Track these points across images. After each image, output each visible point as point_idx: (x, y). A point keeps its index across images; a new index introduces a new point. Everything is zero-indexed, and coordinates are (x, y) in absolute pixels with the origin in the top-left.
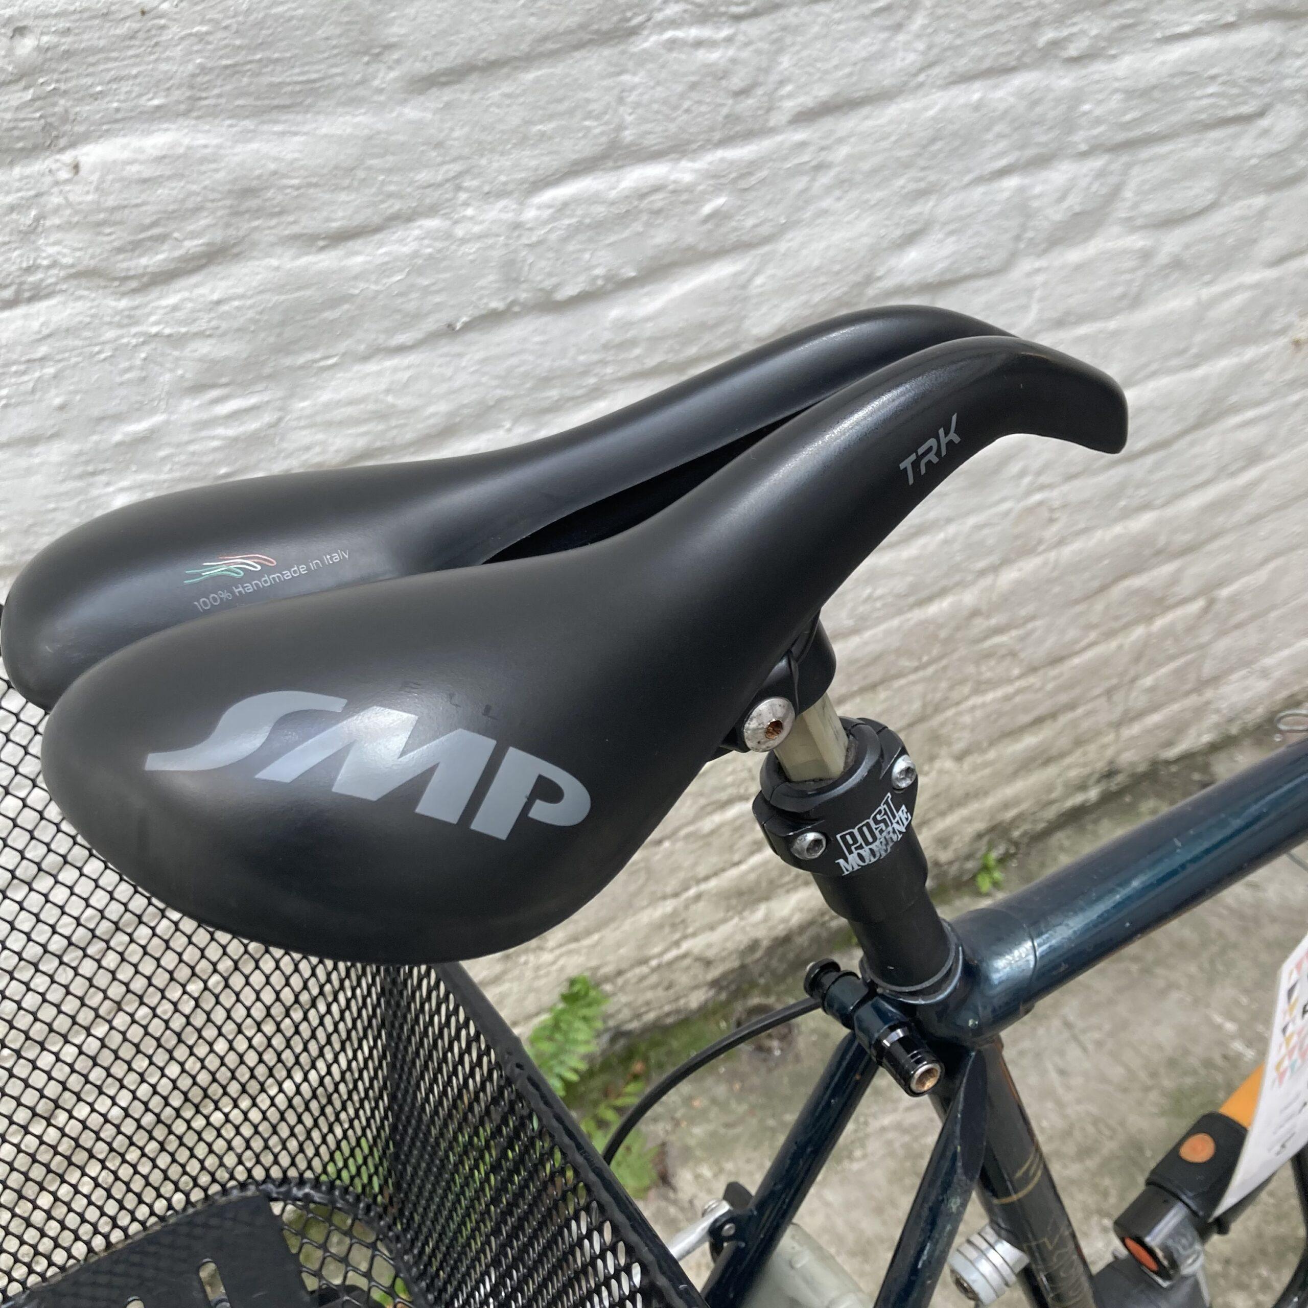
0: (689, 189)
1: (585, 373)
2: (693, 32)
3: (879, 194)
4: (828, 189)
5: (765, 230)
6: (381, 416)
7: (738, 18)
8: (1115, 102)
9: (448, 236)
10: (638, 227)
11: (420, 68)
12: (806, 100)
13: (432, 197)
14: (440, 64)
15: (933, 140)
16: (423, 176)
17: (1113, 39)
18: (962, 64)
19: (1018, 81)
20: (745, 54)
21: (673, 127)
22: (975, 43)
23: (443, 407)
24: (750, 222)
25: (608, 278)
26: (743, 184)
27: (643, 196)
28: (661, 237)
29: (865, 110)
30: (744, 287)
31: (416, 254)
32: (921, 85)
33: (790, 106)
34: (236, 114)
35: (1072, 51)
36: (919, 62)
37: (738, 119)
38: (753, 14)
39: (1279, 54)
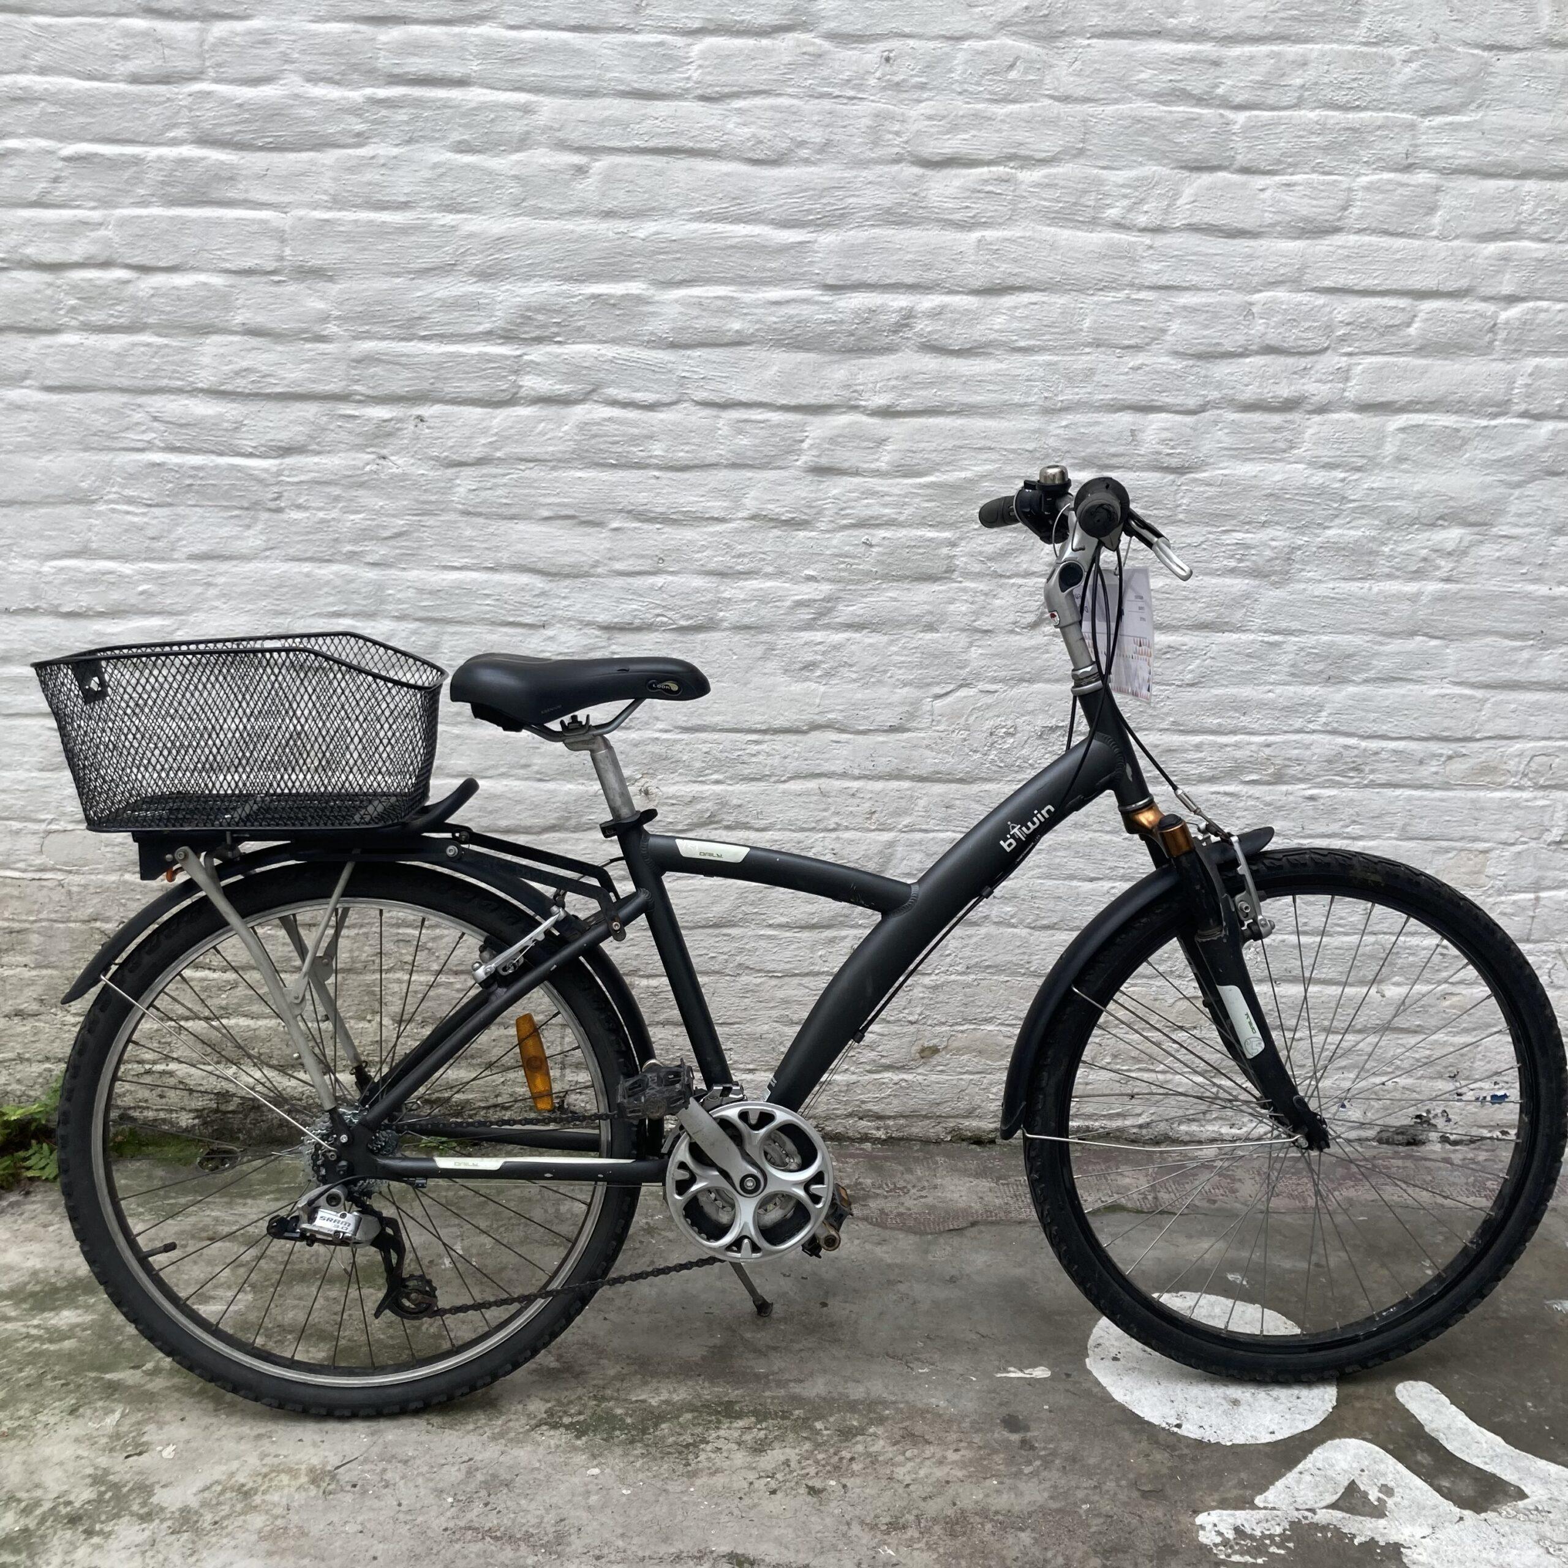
0: (128, 576)
2: (125, 507)
3: (250, 607)
7: (150, 506)
8: (411, 593)
9: (5, 569)
10: (102, 588)
15: (280, 586)
17: (400, 558)
18: (291, 551)
19: (335, 567)
20: (154, 522)
21: (117, 547)
22: (299, 542)
24: (169, 601)
25: (89, 609)
26: (160, 582)
27: (104, 574)
28: (115, 596)
29: (234, 562)
32: (267, 557)
35: (369, 559)
36: (264, 545)
37: (153, 550)
38: (157, 505)
39: (543, 594)
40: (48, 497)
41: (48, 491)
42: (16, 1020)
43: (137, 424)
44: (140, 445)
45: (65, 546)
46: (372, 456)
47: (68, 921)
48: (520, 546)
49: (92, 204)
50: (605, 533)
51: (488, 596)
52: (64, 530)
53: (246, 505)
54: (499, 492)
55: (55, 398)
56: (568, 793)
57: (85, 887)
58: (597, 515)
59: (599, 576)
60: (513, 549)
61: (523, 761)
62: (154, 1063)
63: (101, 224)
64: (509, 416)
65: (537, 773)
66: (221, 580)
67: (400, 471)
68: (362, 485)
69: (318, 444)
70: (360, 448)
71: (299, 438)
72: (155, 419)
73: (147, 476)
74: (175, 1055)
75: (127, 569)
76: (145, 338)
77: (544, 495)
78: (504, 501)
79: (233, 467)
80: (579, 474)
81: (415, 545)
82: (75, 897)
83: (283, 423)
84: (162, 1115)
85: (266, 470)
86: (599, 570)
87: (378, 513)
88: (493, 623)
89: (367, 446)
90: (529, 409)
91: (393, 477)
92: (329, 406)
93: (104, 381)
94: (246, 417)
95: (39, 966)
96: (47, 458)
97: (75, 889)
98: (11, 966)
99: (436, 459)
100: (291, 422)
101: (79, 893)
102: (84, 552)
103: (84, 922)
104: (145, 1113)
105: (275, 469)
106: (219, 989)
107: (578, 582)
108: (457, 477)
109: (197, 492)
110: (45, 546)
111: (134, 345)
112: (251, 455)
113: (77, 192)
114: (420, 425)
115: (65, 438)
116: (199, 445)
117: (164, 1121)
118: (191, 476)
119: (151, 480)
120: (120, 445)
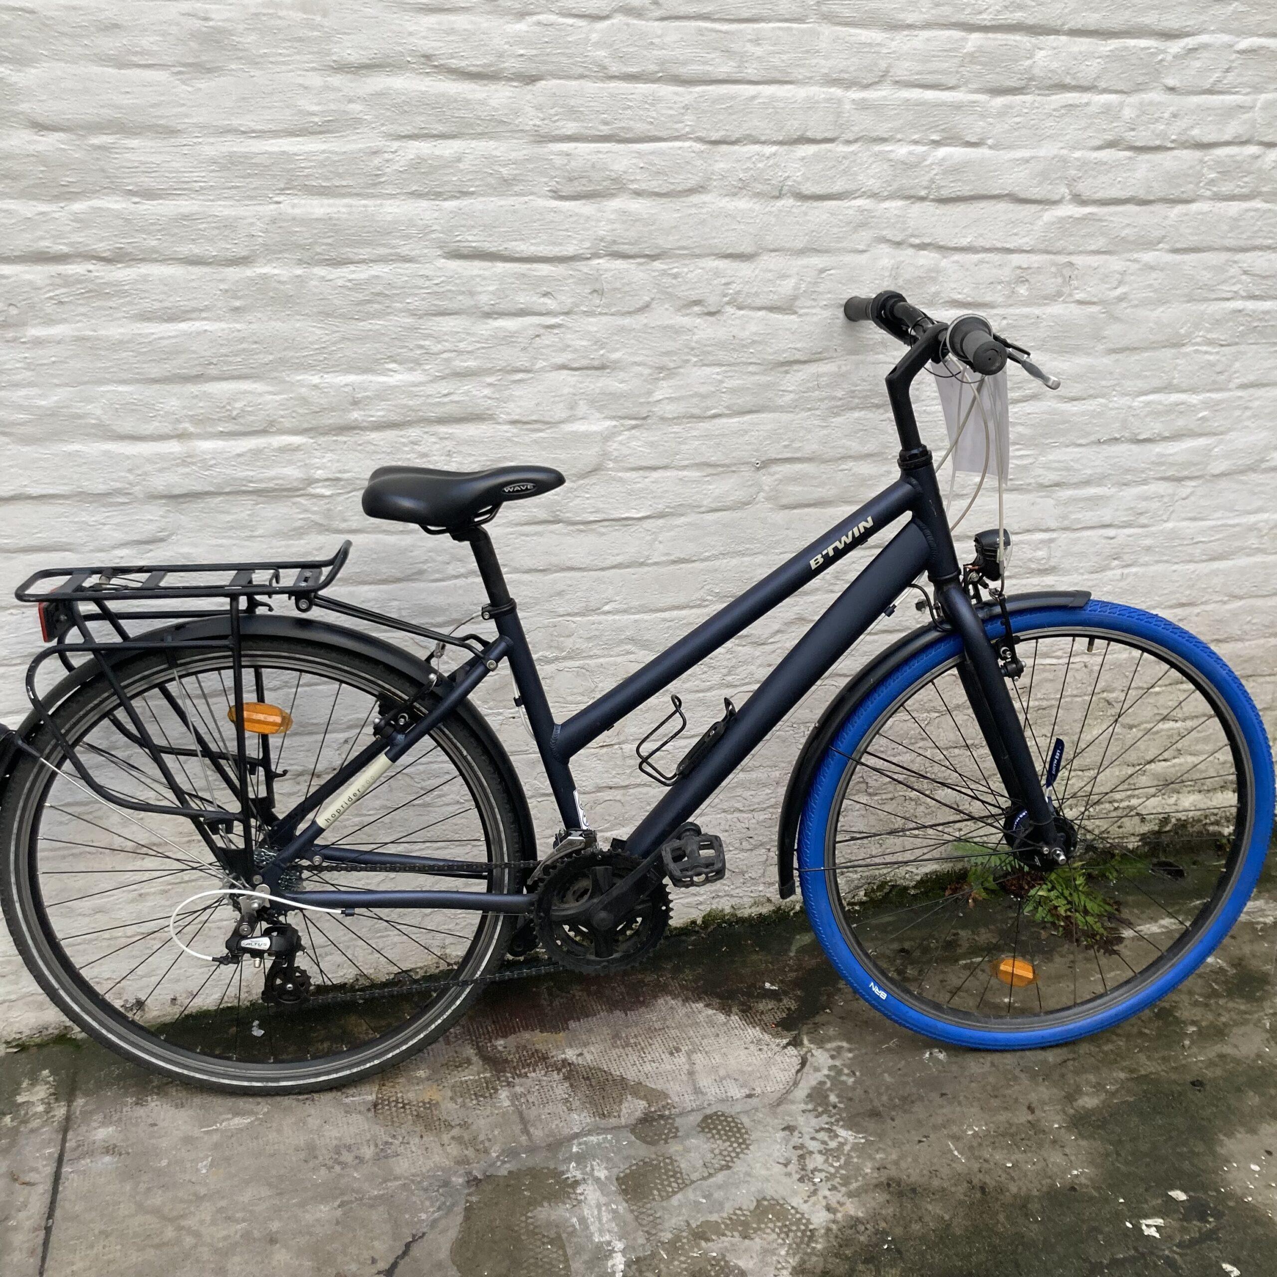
0: (1194, 406)
1: (1143, 472)
2: (1204, 348)
4: (1249, 418)
5: (1220, 429)
6: (1067, 469)
7: (1222, 345)
9: (1106, 406)
10: (1173, 417)
11: (1111, 346)
12: (1245, 380)
13: (1104, 391)
14: (1118, 346)
16: (1104, 383)
20: (1223, 359)
21: (1192, 381)
23: (1089, 472)
24: (1216, 424)
25: (1159, 435)
26: (1216, 408)
27: (1177, 405)
28: (1181, 423)
29: (1268, 388)
30: (1210, 451)
31: (1094, 410)
33: (1238, 381)
34: (1053, 352)
37: (1216, 382)
38: (1228, 345)
41: (1154, 338)
43: (1231, 277)
44: (1229, 295)
45: (1156, 383)
49: (1248, 90)
52: (1158, 370)
55: (1178, 257)
63: (1251, 108)
66: (1256, 404)
72: (1245, 273)
73: (1227, 321)
75: (1194, 399)
76: (1257, 204)
84: (1117, 841)
93: (1218, 242)
96: (1160, 309)
102: (1168, 388)
104: (1105, 842)
106: (1179, 735)
109: (1259, 332)
110: (1140, 384)
111: (1247, 210)
113: (1240, 80)
115: (1178, 292)
116: (1271, 293)
117: (1118, 846)
119: (1231, 324)
120: (1214, 296)
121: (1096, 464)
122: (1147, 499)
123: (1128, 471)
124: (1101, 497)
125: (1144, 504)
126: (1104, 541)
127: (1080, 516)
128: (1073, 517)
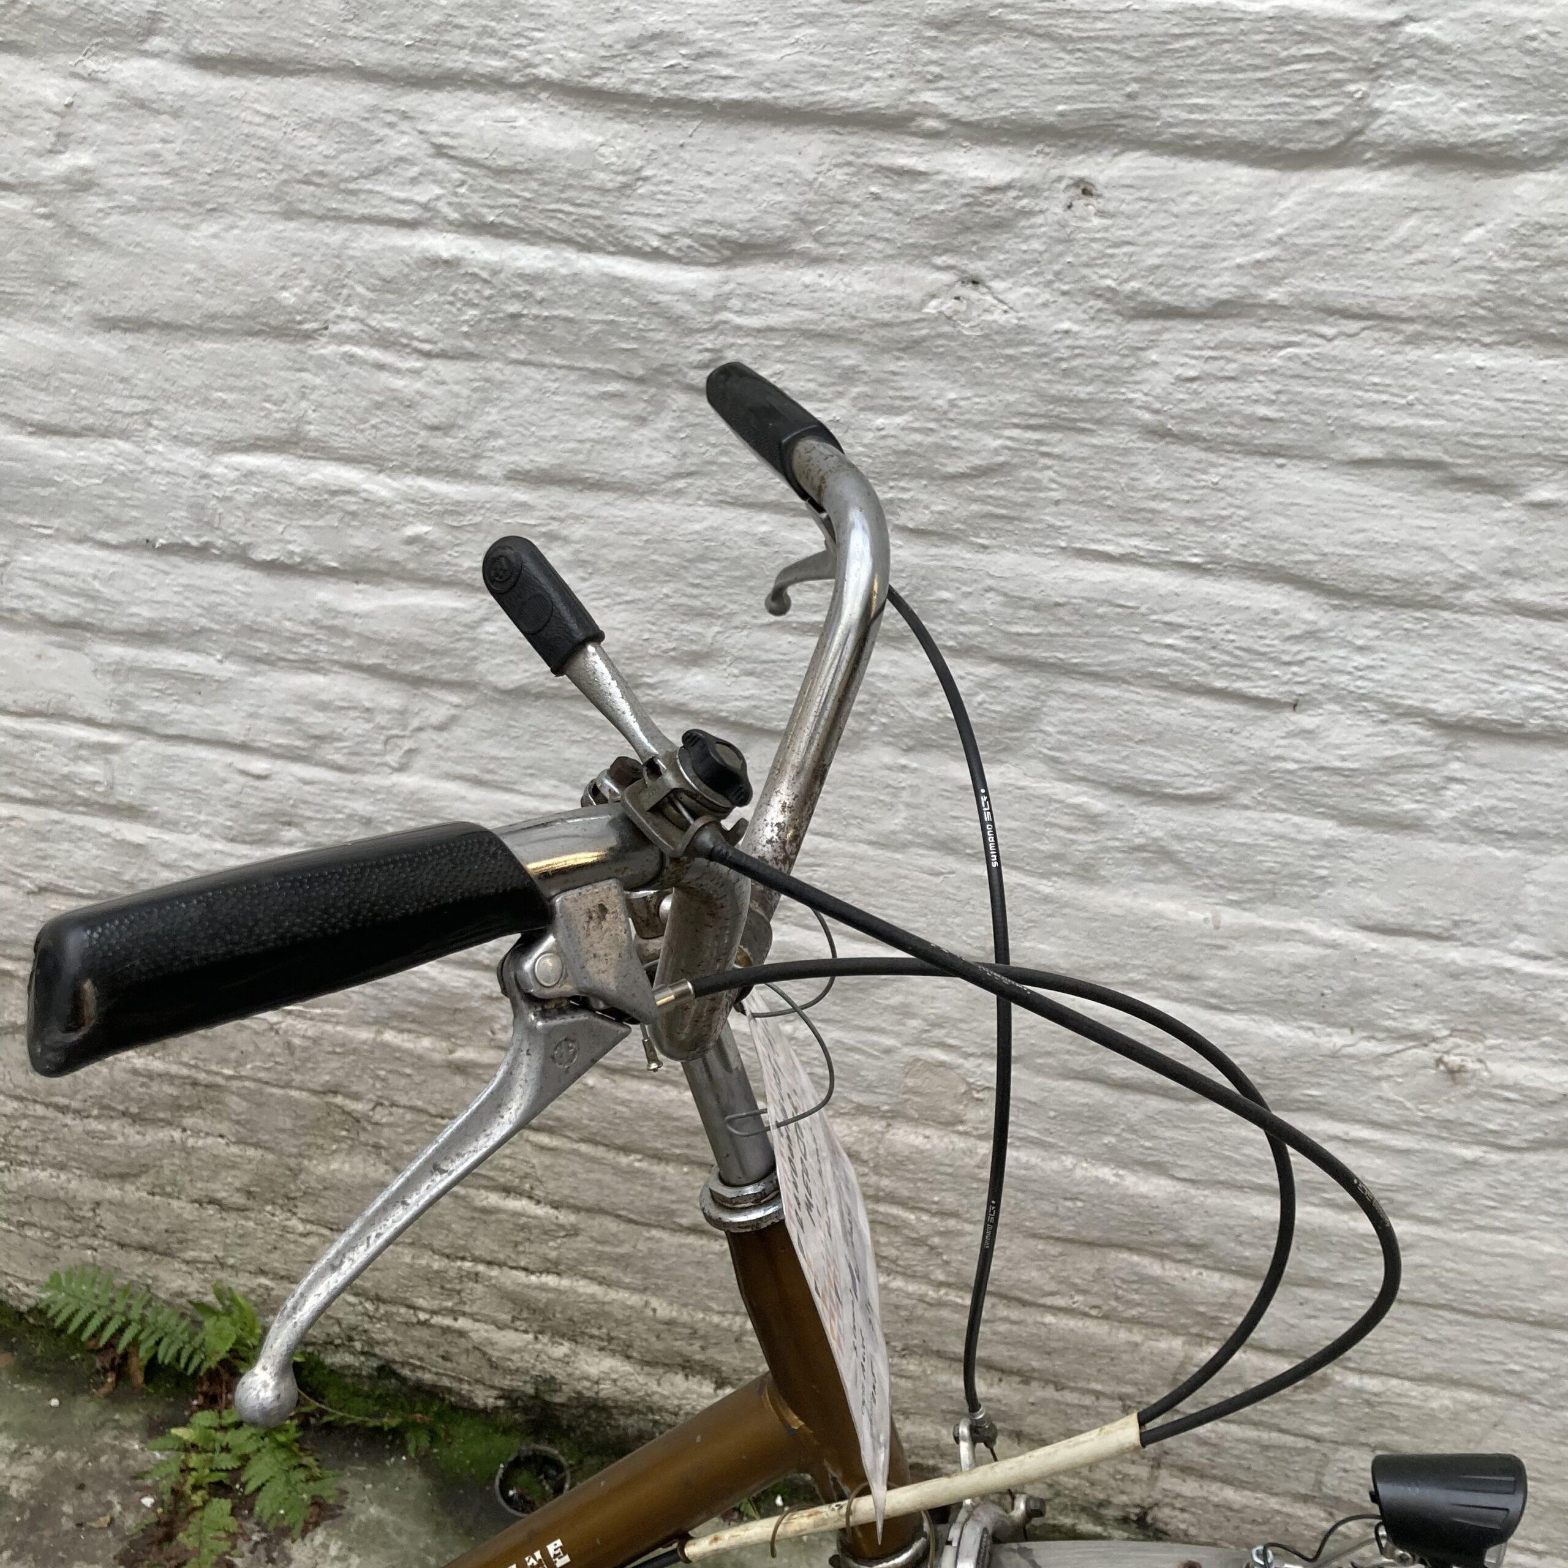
1: (295, 640)
6: (89, 596)
7: (428, 355)
9: (140, 462)
10: (333, 520)
13: (122, 423)
14: (117, 311)
15: (702, 558)
17: (976, 524)
18: (733, 486)
20: (437, 392)
21: (361, 439)
23: (146, 612)
25: (307, 559)
26: (449, 521)
27: (334, 493)
28: (360, 540)
29: (609, 496)
31: (110, 467)
32: (679, 492)
36: (672, 466)
37: (435, 454)
38: (443, 355)
39: (1312, 635)
40: (213, 317)
41: (215, 304)
42: (211, 1210)
43: (401, 159)
44: (407, 213)
45: (255, 426)
46: (946, 277)
47: (288, 1085)
48: (1279, 523)
50: (1510, 509)
51: (1172, 627)
52: (251, 390)
53: (640, 372)
54: (1255, 389)
55: (216, 85)
56: (1271, 1042)
57: (316, 1041)
58: (1499, 467)
59: (1465, 609)
60: (1260, 526)
61: (1184, 968)
62: (433, 1312)
64: (1322, 194)
65: (1213, 994)
67: (1012, 319)
68: (912, 347)
69: (817, 238)
70: (919, 254)
71: (771, 221)
72: (440, 151)
74: (467, 1309)
75: (380, 486)
77: (1372, 406)
78: (1263, 411)
79: (616, 283)
80: (1479, 358)
81: (1020, 497)
82: (298, 1053)
83: (734, 179)
84: (446, 1382)
85: (689, 296)
86: (1469, 597)
87: (942, 417)
88: (1174, 687)
89: (936, 250)
90: (1384, 176)
91: (991, 334)
92: (855, 140)
93: (326, 50)
94: (649, 159)
95: (240, 1142)
96: (209, 228)
97: (297, 1041)
98: (196, 1133)
99: (1109, 295)
100: (756, 179)
101: (305, 1049)
103: (314, 1092)
104: (419, 1374)
105: (709, 294)
106: (545, 1233)
107: (1406, 619)
108: (1153, 344)
109: (531, 333)
110: (216, 423)
112: (655, 255)
114: (1079, 204)
115: (245, 185)
116: (537, 222)
117: (449, 1390)
118: (516, 296)
119: (431, 297)
120: (361, 210)
121: (161, 597)
122: (323, 706)
123: (253, 631)
124: (204, 679)
125: (320, 717)
126: (242, 780)
127: (161, 707)
128: (146, 707)
